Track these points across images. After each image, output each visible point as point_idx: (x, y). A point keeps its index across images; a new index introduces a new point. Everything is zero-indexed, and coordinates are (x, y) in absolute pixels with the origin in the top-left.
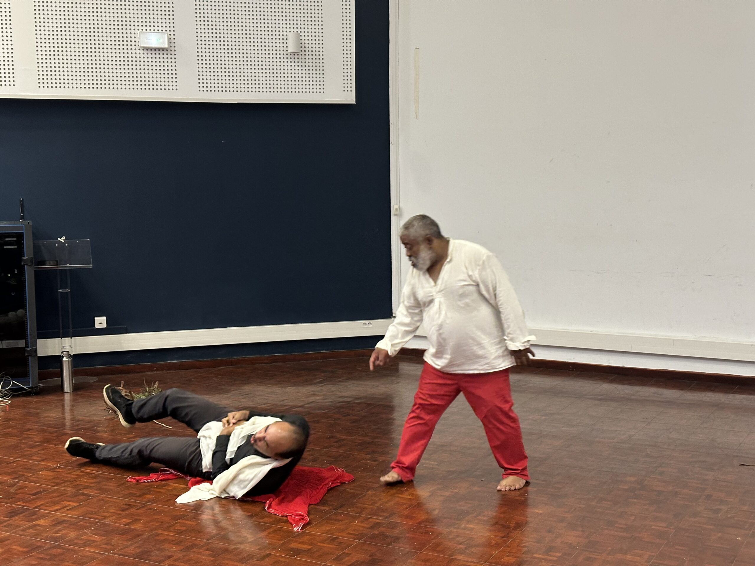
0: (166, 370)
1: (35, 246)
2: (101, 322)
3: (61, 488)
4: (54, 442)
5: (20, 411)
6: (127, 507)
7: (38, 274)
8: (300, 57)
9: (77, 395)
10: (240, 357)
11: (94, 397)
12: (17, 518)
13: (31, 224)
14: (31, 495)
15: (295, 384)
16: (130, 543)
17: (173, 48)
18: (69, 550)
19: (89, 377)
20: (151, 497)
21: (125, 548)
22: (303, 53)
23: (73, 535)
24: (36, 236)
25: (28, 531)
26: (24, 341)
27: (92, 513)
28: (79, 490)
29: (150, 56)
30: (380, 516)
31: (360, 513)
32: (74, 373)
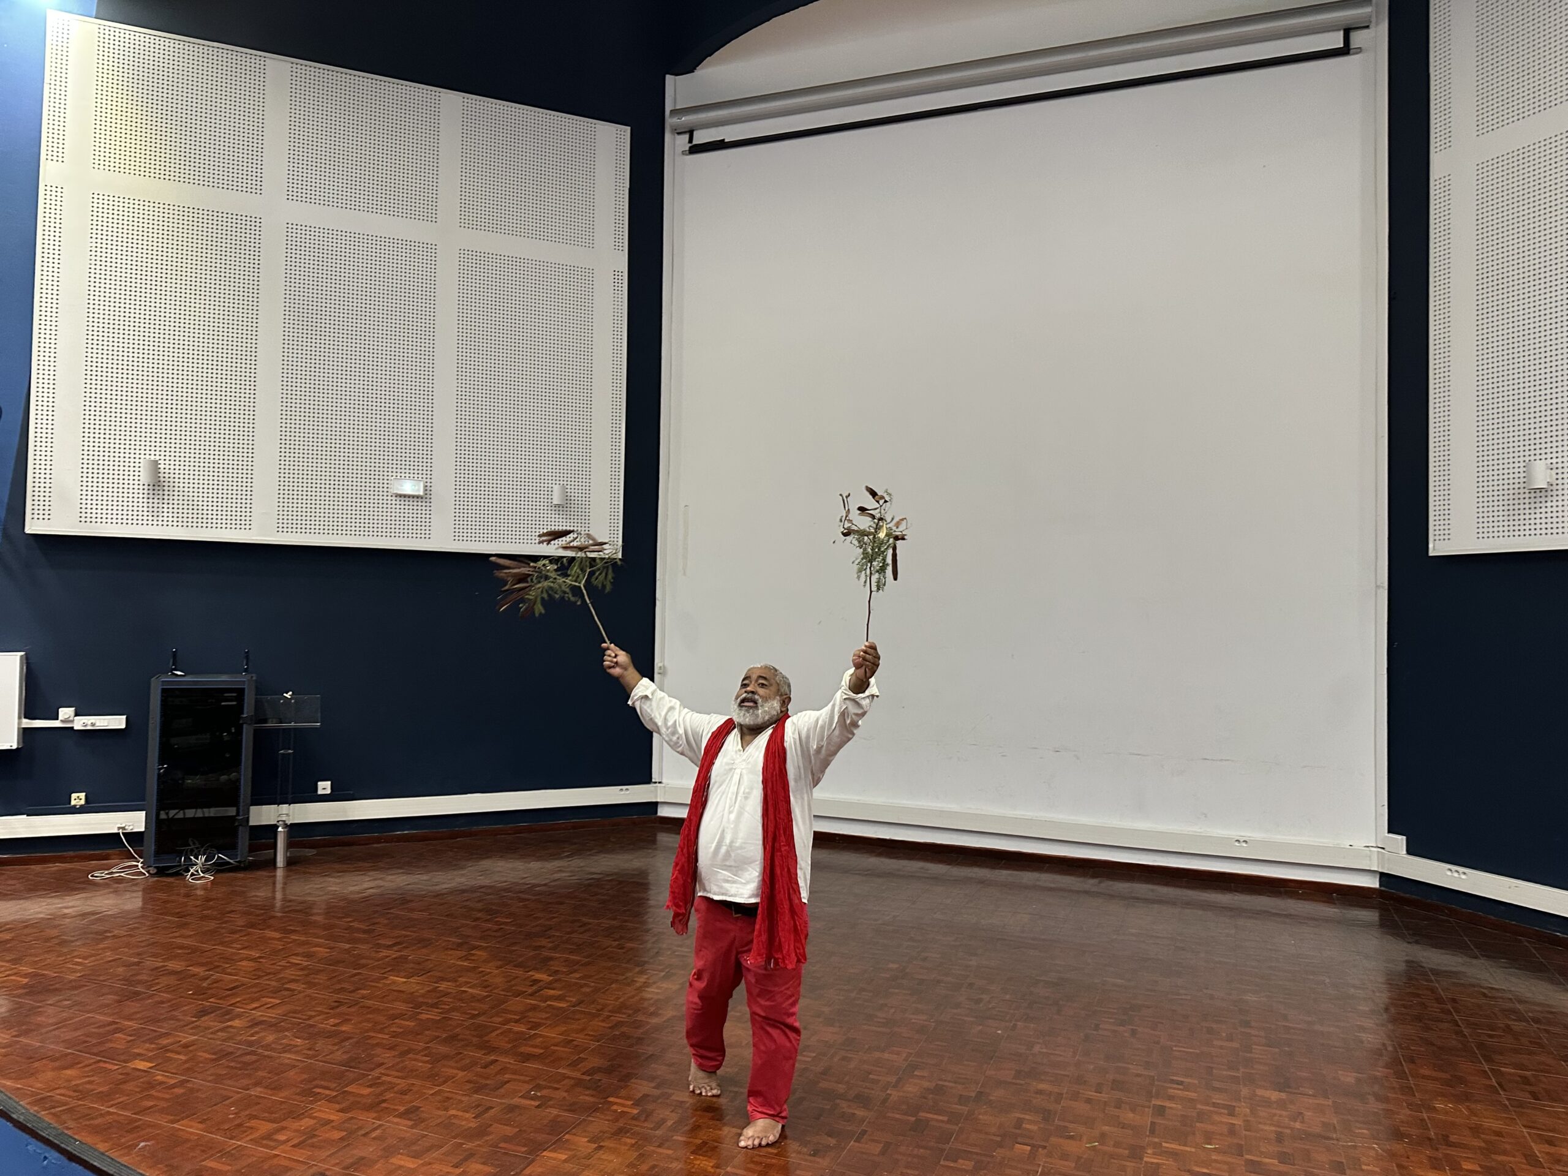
0: (396, 842)
1: (257, 701)
2: (324, 787)
3: (264, 981)
4: (261, 927)
5: (224, 889)
6: (336, 1004)
7: (257, 732)
8: (565, 509)
9: (290, 871)
10: (481, 828)
11: (309, 873)
12: (206, 1018)
13: (254, 678)
14: (227, 990)
15: (540, 859)
16: (337, 1047)
17: (428, 496)
18: (265, 1056)
19: (307, 850)
20: (365, 992)
21: (331, 1053)
22: (569, 505)
23: (270, 1038)
24: (259, 691)
25: (219, 1033)
26: (235, 809)
27: (295, 1012)
28: (283, 984)
29: (402, 503)
30: (625, 1014)
31: (602, 1010)
32: (290, 845)
